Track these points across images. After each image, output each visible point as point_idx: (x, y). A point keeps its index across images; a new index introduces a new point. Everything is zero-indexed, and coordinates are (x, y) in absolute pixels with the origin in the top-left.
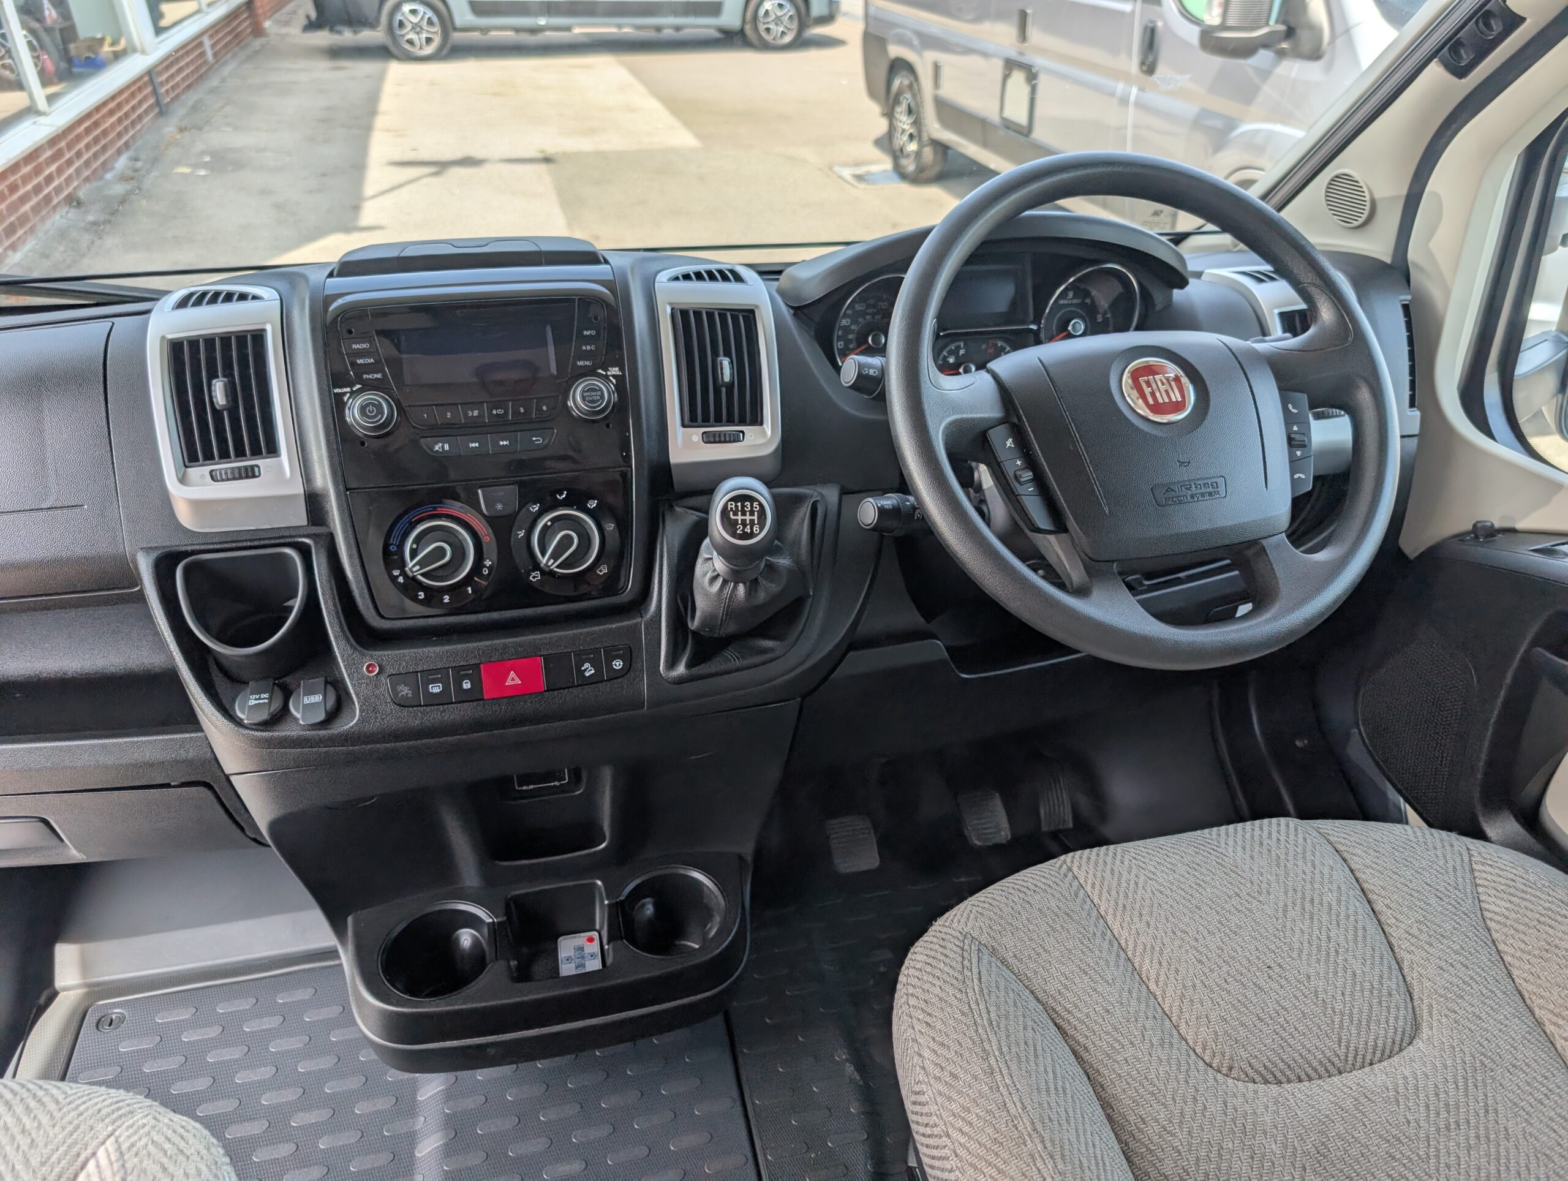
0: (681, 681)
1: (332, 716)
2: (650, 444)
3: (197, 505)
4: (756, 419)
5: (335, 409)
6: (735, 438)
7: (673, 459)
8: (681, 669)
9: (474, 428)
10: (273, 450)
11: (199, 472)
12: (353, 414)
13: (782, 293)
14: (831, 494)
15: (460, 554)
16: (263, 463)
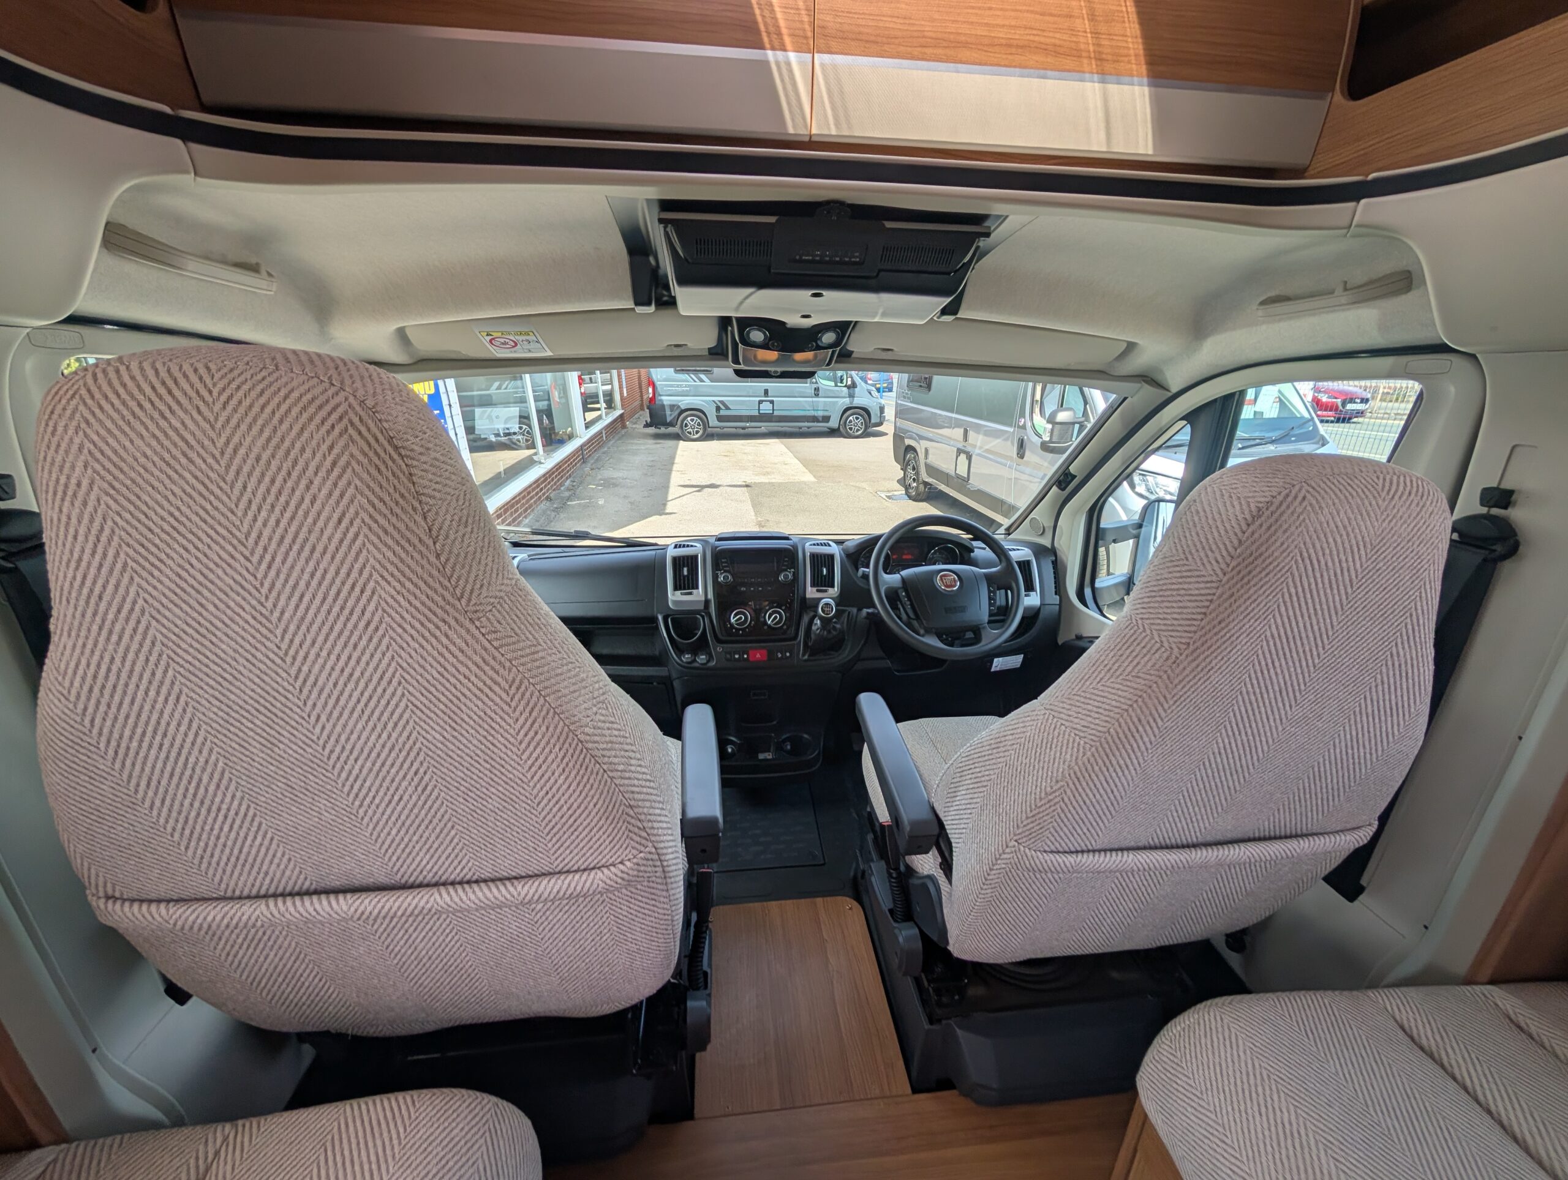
0: (806, 661)
1: (708, 661)
2: (801, 591)
3: (675, 602)
4: (833, 586)
5: (715, 577)
6: (826, 591)
7: (808, 596)
8: (806, 657)
9: (752, 585)
10: (697, 588)
11: (678, 593)
12: (721, 579)
13: (843, 550)
14: (855, 610)
15: (746, 618)
16: (694, 591)
